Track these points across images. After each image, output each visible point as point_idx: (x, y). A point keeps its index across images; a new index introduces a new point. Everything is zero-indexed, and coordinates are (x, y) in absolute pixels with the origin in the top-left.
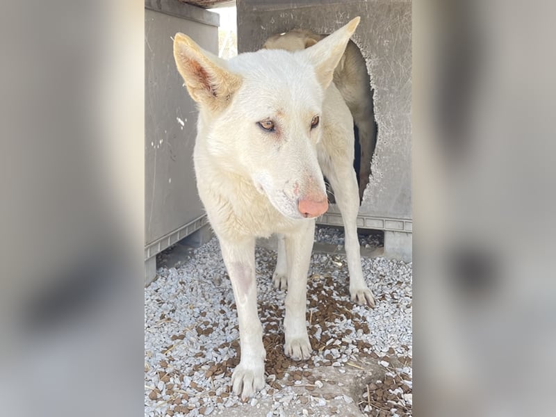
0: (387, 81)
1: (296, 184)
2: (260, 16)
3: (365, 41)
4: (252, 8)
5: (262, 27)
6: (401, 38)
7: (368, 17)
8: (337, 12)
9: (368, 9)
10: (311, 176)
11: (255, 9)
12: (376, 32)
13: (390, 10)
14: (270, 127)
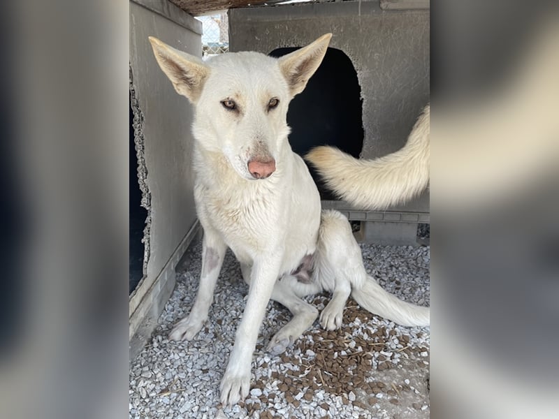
0: (375, 91)
1: (249, 148)
2: (255, 26)
3: (358, 54)
4: (247, 18)
5: (257, 38)
6: (390, 52)
7: (361, 30)
8: (331, 26)
9: (361, 24)
10: (260, 142)
11: (249, 19)
12: (368, 45)
13: (381, 25)
14: (232, 106)
